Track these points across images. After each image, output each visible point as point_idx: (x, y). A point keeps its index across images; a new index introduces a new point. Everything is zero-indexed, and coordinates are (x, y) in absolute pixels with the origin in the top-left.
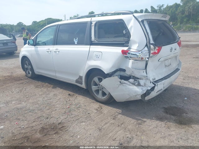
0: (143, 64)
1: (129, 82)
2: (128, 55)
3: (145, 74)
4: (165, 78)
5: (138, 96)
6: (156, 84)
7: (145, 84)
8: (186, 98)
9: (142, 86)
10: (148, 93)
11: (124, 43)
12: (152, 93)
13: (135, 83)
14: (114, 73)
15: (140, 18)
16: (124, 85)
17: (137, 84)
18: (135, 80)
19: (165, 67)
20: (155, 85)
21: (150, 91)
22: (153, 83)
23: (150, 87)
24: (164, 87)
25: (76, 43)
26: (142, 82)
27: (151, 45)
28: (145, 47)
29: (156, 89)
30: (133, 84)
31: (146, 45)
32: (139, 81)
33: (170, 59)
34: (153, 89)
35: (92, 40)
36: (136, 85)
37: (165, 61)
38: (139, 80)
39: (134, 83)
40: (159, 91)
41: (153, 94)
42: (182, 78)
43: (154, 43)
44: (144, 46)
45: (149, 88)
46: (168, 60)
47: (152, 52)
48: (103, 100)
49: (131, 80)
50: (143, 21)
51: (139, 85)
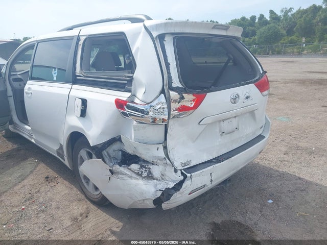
0: (158, 132)
1: (130, 169)
2: (127, 111)
3: (161, 153)
4: (218, 160)
5: (148, 202)
6: (189, 175)
7: (163, 175)
8: (270, 201)
9: (157, 179)
10: (167, 194)
11: (125, 84)
12: (175, 195)
13: (142, 172)
14: (108, 146)
15: (156, 30)
16: (120, 176)
17: (145, 174)
18: (142, 167)
19: (222, 135)
20: (185, 177)
21: (173, 190)
22: (182, 173)
23: (174, 181)
24: (211, 181)
25: (55, 79)
26: (156, 171)
27: (171, 92)
28: (160, 94)
29: (188, 186)
30: (138, 174)
31: (163, 92)
32: (150, 169)
33: (235, 117)
34: (179, 186)
35: (77, 74)
36: (144, 177)
37: (222, 123)
38: (151, 167)
39: (140, 173)
40: (198, 189)
41: (179, 198)
42: (284, 149)
43: (181, 86)
44: (157, 94)
45: (171, 185)
46: (229, 120)
47: (175, 106)
48: (96, 197)
49: (135, 167)
50: (161, 37)
51: (150, 176)
